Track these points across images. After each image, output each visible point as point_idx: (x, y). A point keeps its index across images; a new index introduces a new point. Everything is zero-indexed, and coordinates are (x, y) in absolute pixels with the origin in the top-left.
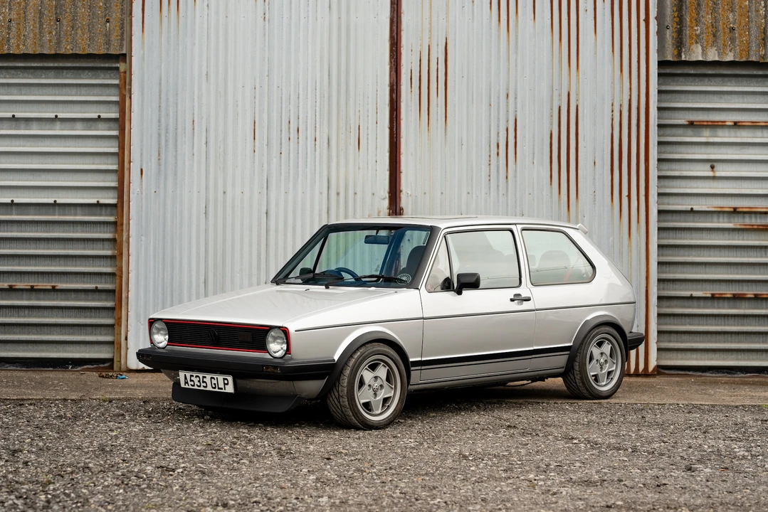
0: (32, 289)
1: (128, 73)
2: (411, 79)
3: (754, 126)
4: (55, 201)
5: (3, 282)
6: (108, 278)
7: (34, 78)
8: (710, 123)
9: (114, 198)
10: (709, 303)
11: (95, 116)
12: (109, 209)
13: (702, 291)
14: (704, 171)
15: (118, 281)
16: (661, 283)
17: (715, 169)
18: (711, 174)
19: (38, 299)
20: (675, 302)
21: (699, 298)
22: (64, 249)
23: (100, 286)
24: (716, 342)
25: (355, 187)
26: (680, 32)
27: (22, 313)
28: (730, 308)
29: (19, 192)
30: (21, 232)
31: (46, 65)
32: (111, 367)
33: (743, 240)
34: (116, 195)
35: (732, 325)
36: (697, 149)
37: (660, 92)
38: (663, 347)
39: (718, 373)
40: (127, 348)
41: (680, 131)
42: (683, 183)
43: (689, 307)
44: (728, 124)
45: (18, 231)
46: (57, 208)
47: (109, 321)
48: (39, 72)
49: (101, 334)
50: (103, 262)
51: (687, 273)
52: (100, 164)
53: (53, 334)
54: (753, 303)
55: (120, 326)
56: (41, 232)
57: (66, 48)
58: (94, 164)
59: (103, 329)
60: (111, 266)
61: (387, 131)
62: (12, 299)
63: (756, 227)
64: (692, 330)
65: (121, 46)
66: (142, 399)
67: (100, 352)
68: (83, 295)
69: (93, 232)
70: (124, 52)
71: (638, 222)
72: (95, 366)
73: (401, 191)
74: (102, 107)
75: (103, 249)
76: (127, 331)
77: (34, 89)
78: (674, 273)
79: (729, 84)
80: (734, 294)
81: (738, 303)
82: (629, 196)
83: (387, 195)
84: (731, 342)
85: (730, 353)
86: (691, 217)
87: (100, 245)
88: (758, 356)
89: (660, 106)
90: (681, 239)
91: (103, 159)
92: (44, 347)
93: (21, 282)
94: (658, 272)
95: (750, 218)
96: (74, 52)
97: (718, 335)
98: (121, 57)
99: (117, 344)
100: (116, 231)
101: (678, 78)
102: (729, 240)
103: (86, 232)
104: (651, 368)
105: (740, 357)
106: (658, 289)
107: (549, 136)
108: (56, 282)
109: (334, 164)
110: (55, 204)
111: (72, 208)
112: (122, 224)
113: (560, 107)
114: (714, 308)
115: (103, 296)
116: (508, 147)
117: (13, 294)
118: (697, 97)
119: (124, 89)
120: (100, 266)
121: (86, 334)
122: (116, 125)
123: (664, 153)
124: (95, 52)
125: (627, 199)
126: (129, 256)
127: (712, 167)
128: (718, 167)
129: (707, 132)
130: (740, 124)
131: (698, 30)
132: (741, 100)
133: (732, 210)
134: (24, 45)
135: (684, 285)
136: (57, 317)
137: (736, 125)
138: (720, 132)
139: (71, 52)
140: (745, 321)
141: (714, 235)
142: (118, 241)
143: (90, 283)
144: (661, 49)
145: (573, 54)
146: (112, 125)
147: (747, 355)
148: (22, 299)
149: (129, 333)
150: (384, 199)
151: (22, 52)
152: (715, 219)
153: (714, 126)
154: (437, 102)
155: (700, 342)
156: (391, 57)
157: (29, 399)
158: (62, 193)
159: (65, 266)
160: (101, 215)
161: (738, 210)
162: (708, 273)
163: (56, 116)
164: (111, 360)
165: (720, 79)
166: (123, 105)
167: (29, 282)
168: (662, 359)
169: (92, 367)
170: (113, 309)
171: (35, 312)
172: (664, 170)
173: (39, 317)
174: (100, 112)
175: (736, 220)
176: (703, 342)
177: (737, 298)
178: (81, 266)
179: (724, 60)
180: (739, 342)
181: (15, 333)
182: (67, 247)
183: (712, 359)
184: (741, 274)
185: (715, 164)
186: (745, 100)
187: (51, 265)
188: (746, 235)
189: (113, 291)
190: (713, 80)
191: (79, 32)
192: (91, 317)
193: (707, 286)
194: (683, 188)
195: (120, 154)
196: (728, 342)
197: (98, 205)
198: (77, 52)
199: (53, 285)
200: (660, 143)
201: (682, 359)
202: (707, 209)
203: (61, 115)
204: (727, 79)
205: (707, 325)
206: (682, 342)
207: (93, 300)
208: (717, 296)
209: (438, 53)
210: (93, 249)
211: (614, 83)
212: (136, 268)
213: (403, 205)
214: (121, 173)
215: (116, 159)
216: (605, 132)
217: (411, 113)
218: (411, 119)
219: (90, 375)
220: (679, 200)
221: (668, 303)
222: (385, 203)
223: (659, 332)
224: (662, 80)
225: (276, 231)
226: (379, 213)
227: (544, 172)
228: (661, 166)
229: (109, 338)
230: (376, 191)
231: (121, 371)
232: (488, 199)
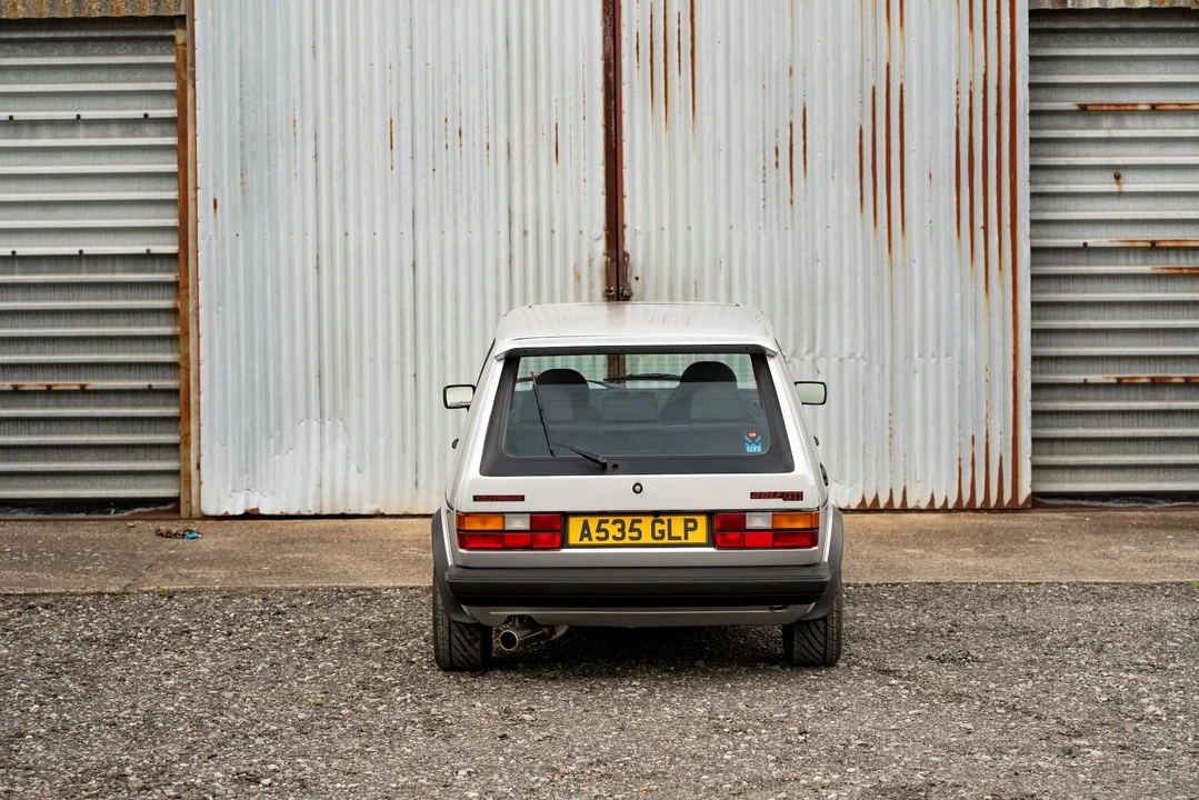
0: (49, 392)
1: (189, 46)
2: (638, 47)
3: (1184, 111)
4: (81, 252)
5: (4, 379)
6: (168, 372)
7: (41, 56)
8: (1113, 108)
9: (173, 244)
10: (1114, 393)
11: (139, 114)
12: (165, 264)
13: (1102, 372)
14: (1106, 184)
15: (183, 376)
16: (1038, 362)
17: (1121, 180)
18: (1114, 188)
19: (59, 406)
20: (1059, 393)
21: (1097, 386)
22: (98, 326)
23: (156, 384)
24: (1125, 453)
25: (551, 220)
27: (34, 428)
28: (1147, 399)
29: (24, 239)
30: (29, 300)
31: (60, 35)
32: (177, 510)
33: (1167, 291)
34: (176, 239)
35: (1149, 426)
36: (1093, 149)
37: (1032, 59)
38: (1040, 463)
39: (1129, 501)
40: (201, 483)
41: (1066, 121)
42: (1072, 203)
43: (1081, 399)
44: (1141, 107)
45: (24, 300)
46: (84, 262)
47: (172, 439)
48: (49, 47)
49: (159, 459)
50: (159, 346)
51: (1078, 346)
52: (150, 190)
53: (85, 460)
54: (1182, 392)
55: (188, 445)
56: (60, 300)
57: (90, 8)
58: (139, 190)
59: (162, 450)
60: (172, 351)
61: (601, 132)
62: (18, 407)
63: (1186, 271)
64: (1087, 436)
65: (177, 3)
66: (220, 590)
67: (159, 486)
68: (129, 399)
69: (142, 299)
70: (182, 13)
71: (1000, 268)
72: (152, 509)
73: (624, 227)
74: (150, 101)
75: (159, 325)
76: (199, 456)
77: (43, 75)
78: (1057, 345)
79: (1143, 43)
80: (1152, 379)
81: (1159, 393)
82: (985, 228)
83: (603, 233)
84: (1149, 453)
85: (1147, 471)
86: (1083, 258)
87: (153, 319)
88: (1191, 475)
89: (1033, 81)
90: (1068, 291)
91: (155, 183)
92: (71, 481)
93: (31, 379)
94: (1032, 345)
95: (1178, 256)
96: (103, 15)
97: (1127, 444)
98: (177, 21)
99: (185, 475)
100: (178, 297)
101: (1062, 35)
102: (1144, 291)
103: (131, 299)
104: (1022, 498)
105: (1162, 476)
106: (1033, 372)
107: (858, 134)
108: (86, 378)
109: (517, 186)
110: (81, 256)
111: (109, 262)
112: (187, 287)
113: (874, 88)
114: (1121, 399)
115: (162, 399)
116: (793, 152)
117: (20, 400)
118: (1092, 67)
119: (184, 70)
120: (154, 352)
121: (136, 459)
122: (174, 129)
123: (1041, 155)
124: (136, 14)
125: (982, 231)
126: (199, 337)
127: (1117, 177)
128: (1126, 176)
129: (1108, 122)
130: (1161, 107)
132: (1162, 68)
133: (1149, 245)
134: (24, 5)
135: (1073, 366)
136: (89, 433)
137: (1155, 109)
138: (1129, 121)
139: (98, 14)
140: (1171, 419)
141: (1121, 285)
142: (182, 313)
143: (140, 379)
145: (894, 2)
146: (167, 128)
147: (1173, 474)
148: (33, 406)
149: (202, 458)
150: (598, 239)
151: (21, 16)
152: (1122, 259)
153: (1120, 112)
154: (680, 83)
155: (1100, 454)
156: (605, 12)
157: (44, 594)
158: (91, 239)
159: (99, 352)
160: (153, 271)
161: (1158, 245)
162: (1113, 346)
163: (78, 116)
164: (176, 500)
165: (1129, 36)
166: (182, 97)
167: (44, 379)
168: (1039, 481)
169: (147, 510)
170: (175, 420)
171: (54, 427)
172: (1041, 183)
173: (61, 434)
174: (147, 108)
175: (1155, 259)
176: (1104, 454)
177: (1157, 384)
178: (124, 352)
179: (1134, 7)
180: (1161, 453)
181: (24, 460)
182: (101, 322)
183: (1118, 481)
184: (1164, 345)
185: (1122, 172)
186: (1169, 68)
187: (78, 352)
188: (1171, 285)
189: (175, 392)
190: (1117, 37)
192: (142, 432)
193: (1110, 365)
194: (1070, 211)
195: (181, 175)
196: (1143, 453)
197: (149, 256)
198: (108, 14)
199: (82, 383)
200: (1033, 141)
201: (1071, 481)
202: (1109, 245)
203: (85, 115)
204: (1139, 36)
205: (1110, 427)
206: (1071, 454)
207: (146, 405)
208: (1126, 381)
209: (679, 4)
210: (143, 325)
211: (959, 47)
212: (210, 357)
213: (628, 247)
214: (183, 205)
215: (174, 184)
216: (946, 127)
217: (638, 102)
218: (638, 111)
219: (143, 530)
220: (1065, 230)
221: (1049, 394)
222: (601, 245)
223: (1035, 440)
224: (1036, 39)
225: (429, 293)
226: (591, 261)
227: (850, 191)
228: (1035, 178)
229: (171, 465)
230: (584, 227)
231: (191, 518)
232: (763, 236)
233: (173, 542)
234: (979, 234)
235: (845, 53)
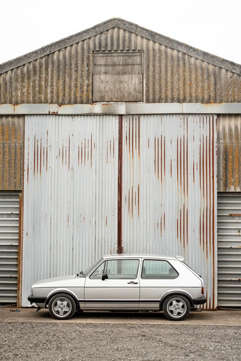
1: (22, 197)
2: (126, 199)
6: (15, 273)
8: (238, 215)
10: (238, 283)
11: (10, 212)
12: (15, 248)
13: (235, 278)
14: (236, 233)
15: (18, 274)
16: (219, 275)
18: (238, 234)
20: (225, 282)
21: (234, 281)
23: (12, 276)
24: (240, 297)
25: (105, 239)
26: (226, 181)
32: (16, 306)
34: (18, 242)
36: (233, 224)
37: (218, 203)
38: (220, 299)
40: (22, 299)
41: (227, 218)
42: (229, 237)
43: (230, 284)
47: (16, 289)
49: (12, 293)
50: (13, 267)
51: (229, 271)
55: (19, 290)
58: (10, 230)
59: (13, 291)
60: (16, 268)
61: (117, 219)
64: (232, 293)
65: (20, 187)
67: (12, 300)
68: (6, 279)
69: (10, 256)
70: (21, 189)
71: (210, 252)
73: (122, 241)
74: (13, 209)
75: (13, 262)
78: (224, 271)
82: (207, 243)
83: (117, 242)
86: (231, 250)
87: (12, 260)
89: (218, 208)
90: (227, 258)
91: (13, 229)
94: (218, 271)
98: (20, 191)
99: (18, 297)
100: (18, 255)
101: (226, 198)
103: (7, 256)
104: (215, 308)
106: (218, 277)
107: (177, 220)
109: (97, 231)
111: (2, 247)
112: (20, 253)
113: (181, 210)
114: (240, 284)
115: (13, 279)
116: (162, 224)
118: (233, 205)
119: (21, 203)
121: (7, 293)
123: (220, 226)
124: (10, 190)
126: (22, 265)
127: (239, 231)
129: (237, 218)
131: (233, 180)
135: (228, 276)
139: (2, 189)
141: (240, 257)
142: (19, 259)
143: (8, 274)
144: (218, 188)
145: (185, 190)
146: (17, 216)
149: (22, 293)
152: (240, 251)
154: (136, 208)
155: (235, 297)
156: (118, 191)
160: (12, 249)
162: (238, 271)
164: (16, 303)
166: (20, 209)
168: (219, 303)
169: (9, 305)
170: (16, 284)
172: (220, 233)
174: (12, 211)
178: (5, 268)
183: (239, 304)
189: (17, 278)
190: (239, 198)
191: (5, 182)
192: (9, 287)
193: (237, 276)
194: (228, 239)
195: (20, 227)
197: (12, 245)
198: (4, 190)
200: (218, 223)
201: (228, 304)
202: (237, 247)
205: (237, 291)
206: (228, 297)
207: (10, 281)
209: (135, 190)
210: (10, 262)
211: (201, 200)
212: (25, 269)
213: (123, 246)
214: (20, 234)
215: (18, 229)
216: (197, 219)
217: (126, 212)
218: (126, 214)
219: (7, 310)
220: (227, 244)
221: (222, 283)
222: (116, 245)
223: (218, 293)
224: (219, 199)
225: (76, 256)
226: (114, 249)
227: (175, 234)
228: (219, 231)
229: (15, 295)
230: (113, 241)
231: (19, 308)
232: (154, 244)
233: (13, 312)
234: (205, 244)
235: (174, 201)
